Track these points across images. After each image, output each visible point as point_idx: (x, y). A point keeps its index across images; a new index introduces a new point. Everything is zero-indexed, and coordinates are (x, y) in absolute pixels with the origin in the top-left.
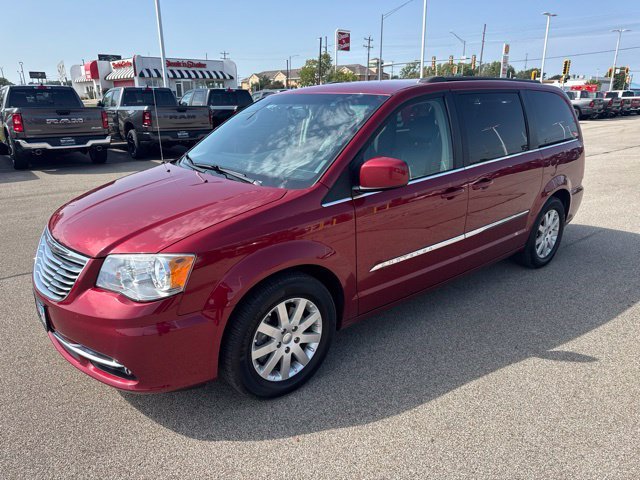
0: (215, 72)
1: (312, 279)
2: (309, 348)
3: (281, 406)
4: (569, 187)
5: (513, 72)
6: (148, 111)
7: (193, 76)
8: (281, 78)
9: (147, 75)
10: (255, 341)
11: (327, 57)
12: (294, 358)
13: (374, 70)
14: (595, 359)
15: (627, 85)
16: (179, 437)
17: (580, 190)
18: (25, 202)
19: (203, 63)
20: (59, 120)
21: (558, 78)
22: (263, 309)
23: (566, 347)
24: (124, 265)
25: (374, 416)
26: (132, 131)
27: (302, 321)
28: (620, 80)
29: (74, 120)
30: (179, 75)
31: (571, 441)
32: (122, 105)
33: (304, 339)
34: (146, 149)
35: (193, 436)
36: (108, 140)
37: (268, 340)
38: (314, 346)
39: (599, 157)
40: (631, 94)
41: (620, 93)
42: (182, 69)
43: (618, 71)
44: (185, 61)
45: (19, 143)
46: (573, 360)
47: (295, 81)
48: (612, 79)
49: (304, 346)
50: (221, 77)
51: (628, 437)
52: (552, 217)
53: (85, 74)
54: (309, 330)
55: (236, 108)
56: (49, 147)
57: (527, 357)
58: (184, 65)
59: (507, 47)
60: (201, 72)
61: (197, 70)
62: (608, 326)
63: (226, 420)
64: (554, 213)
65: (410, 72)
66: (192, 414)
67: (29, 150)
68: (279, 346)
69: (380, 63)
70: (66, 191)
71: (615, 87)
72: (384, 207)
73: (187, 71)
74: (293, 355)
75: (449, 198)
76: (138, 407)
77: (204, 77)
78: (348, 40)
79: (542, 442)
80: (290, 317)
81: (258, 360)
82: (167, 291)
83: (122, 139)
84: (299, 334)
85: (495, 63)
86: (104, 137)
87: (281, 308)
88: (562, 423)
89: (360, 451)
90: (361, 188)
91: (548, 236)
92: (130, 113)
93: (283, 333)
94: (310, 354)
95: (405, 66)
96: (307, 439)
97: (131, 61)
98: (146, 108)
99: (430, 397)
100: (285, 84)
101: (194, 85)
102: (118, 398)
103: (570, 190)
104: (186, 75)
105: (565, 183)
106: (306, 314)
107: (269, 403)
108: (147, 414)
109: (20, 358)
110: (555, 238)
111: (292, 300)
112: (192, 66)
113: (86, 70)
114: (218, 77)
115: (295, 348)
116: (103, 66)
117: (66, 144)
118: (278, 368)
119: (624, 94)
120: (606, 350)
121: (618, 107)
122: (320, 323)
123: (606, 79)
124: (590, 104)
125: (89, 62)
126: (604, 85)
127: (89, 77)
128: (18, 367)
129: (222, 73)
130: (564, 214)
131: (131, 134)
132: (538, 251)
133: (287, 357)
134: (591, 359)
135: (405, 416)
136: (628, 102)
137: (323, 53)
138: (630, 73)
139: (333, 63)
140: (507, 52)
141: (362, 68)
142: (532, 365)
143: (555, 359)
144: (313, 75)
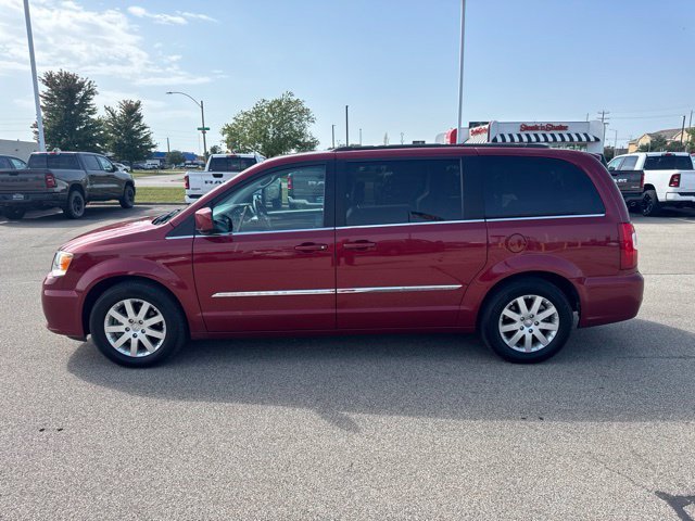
19: (563, 125)
44: (544, 125)
58: (543, 128)
61: (556, 133)
112: (550, 129)
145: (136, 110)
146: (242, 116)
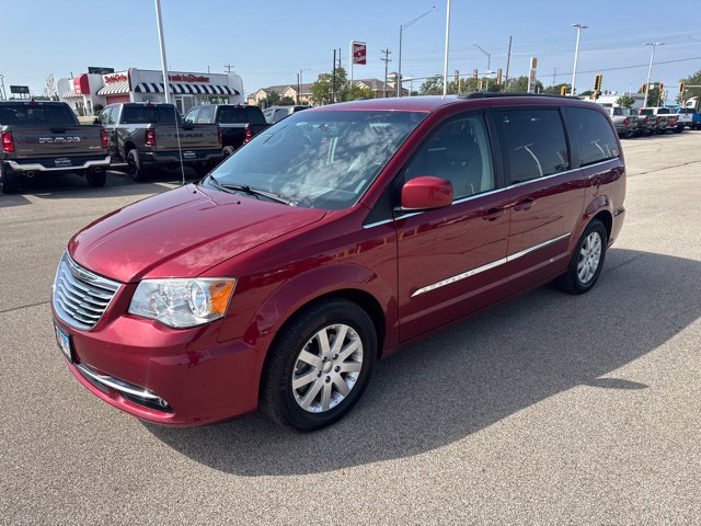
0: (219, 87)
1: (353, 305)
2: (349, 377)
3: (322, 439)
4: (611, 208)
5: (541, 88)
6: (151, 130)
7: (195, 91)
8: (291, 93)
9: (143, 89)
10: (296, 369)
11: (341, 71)
12: (334, 389)
13: (392, 85)
14: (645, 386)
15: (662, 102)
16: (216, 472)
17: (621, 211)
18: (18, 228)
19: (205, 76)
20: (54, 139)
21: (588, 93)
22: (304, 336)
23: (614, 375)
24: (158, 291)
25: (421, 447)
26: (133, 152)
27: (343, 348)
28: (654, 97)
29: (70, 140)
30: (179, 90)
31: (625, 468)
32: (121, 123)
33: (344, 367)
34: (151, 171)
35: (231, 472)
36: (107, 161)
37: (307, 368)
38: (355, 375)
39: (636, 178)
40: (666, 111)
41: (656, 110)
42: (183, 84)
43: (652, 87)
45: (8, 165)
46: (622, 387)
47: (307, 96)
48: (646, 95)
49: (345, 375)
50: (226, 92)
51: (684, 463)
52: (593, 241)
53: (73, 89)
54: (350, 359)
55: (247, 125)
56: (42, 168)
57: (575, 385)
59: (535, 61)
60: (204, 87)
62: (656, 352)
63: (264, 454)
64: (595, 235)
65: (431, 88)
66: (228, 449)
67: (21, 171)
68: (319, 376)
69: (398, 78)
70: (62, 217)
71: (649, 104)
72: (412, 233)
73: (188, 86)
74: (333, 385)
75: (491, 220)
76: (170, 443)
77: (207, 92)
78: (364, 53)
79: (596, 469)
80: (331, 344)
81: (297, 390)
82: (205, 317)
83: (121, 160)
84: (340, 362)
85: (521, 78)
86: (103, 157)
87: (322, 335)
88: (616, 451)
89: (409, 483)
90: (403, 208)
91: (590, 260)
92: (130, 131)
93: (324, 362)
94: (351, 384)
95: (425, 81)
96: (353, 472)
97: (126, 74)
98: (149, 126)
99: (477, 427)
100: (295, 99)
101: (196, 102)
102: (147, 434)
103: (612, 212)
104: (187, 90)
105: (607, 204)
106: (347, 341)
107: (309, 437)
108: (180, 450)
109: (34, 395)
110: (597, 262)
111: (333, 326)
112: (193, 80)
113: (75, 84)
114: (222, 92)
115: (335, 377)
116: (94, 79)
117: (61, 165)
118: (318, 398)
119: (659, 112)
120: (655, 376)
121: (653, 125)
122: (361, 351)
123: (640, 95)
124: (624, 122)
125: (78, 75)
126: (637, 102)
127: (79, 91)
128: (34, 404)
129: (226, 87)
130: (606, 238)
131: (131, 155)
132: (580, 276)
133: (328, 387)
134: (641, 386)
135: (454, 446)
136: (664, 119)
137: (337, 67)
138: (665, 89)
139: (348, 78)
140: (534, 66)
141: (379, 83)
142: (581, 393)
143: (604, 387)
144: (326, 90)
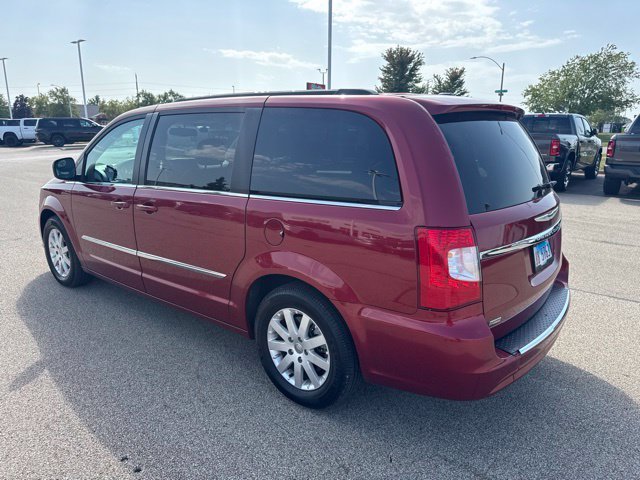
145: (459, 76)
146: (549, 76)
